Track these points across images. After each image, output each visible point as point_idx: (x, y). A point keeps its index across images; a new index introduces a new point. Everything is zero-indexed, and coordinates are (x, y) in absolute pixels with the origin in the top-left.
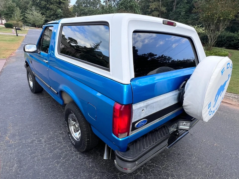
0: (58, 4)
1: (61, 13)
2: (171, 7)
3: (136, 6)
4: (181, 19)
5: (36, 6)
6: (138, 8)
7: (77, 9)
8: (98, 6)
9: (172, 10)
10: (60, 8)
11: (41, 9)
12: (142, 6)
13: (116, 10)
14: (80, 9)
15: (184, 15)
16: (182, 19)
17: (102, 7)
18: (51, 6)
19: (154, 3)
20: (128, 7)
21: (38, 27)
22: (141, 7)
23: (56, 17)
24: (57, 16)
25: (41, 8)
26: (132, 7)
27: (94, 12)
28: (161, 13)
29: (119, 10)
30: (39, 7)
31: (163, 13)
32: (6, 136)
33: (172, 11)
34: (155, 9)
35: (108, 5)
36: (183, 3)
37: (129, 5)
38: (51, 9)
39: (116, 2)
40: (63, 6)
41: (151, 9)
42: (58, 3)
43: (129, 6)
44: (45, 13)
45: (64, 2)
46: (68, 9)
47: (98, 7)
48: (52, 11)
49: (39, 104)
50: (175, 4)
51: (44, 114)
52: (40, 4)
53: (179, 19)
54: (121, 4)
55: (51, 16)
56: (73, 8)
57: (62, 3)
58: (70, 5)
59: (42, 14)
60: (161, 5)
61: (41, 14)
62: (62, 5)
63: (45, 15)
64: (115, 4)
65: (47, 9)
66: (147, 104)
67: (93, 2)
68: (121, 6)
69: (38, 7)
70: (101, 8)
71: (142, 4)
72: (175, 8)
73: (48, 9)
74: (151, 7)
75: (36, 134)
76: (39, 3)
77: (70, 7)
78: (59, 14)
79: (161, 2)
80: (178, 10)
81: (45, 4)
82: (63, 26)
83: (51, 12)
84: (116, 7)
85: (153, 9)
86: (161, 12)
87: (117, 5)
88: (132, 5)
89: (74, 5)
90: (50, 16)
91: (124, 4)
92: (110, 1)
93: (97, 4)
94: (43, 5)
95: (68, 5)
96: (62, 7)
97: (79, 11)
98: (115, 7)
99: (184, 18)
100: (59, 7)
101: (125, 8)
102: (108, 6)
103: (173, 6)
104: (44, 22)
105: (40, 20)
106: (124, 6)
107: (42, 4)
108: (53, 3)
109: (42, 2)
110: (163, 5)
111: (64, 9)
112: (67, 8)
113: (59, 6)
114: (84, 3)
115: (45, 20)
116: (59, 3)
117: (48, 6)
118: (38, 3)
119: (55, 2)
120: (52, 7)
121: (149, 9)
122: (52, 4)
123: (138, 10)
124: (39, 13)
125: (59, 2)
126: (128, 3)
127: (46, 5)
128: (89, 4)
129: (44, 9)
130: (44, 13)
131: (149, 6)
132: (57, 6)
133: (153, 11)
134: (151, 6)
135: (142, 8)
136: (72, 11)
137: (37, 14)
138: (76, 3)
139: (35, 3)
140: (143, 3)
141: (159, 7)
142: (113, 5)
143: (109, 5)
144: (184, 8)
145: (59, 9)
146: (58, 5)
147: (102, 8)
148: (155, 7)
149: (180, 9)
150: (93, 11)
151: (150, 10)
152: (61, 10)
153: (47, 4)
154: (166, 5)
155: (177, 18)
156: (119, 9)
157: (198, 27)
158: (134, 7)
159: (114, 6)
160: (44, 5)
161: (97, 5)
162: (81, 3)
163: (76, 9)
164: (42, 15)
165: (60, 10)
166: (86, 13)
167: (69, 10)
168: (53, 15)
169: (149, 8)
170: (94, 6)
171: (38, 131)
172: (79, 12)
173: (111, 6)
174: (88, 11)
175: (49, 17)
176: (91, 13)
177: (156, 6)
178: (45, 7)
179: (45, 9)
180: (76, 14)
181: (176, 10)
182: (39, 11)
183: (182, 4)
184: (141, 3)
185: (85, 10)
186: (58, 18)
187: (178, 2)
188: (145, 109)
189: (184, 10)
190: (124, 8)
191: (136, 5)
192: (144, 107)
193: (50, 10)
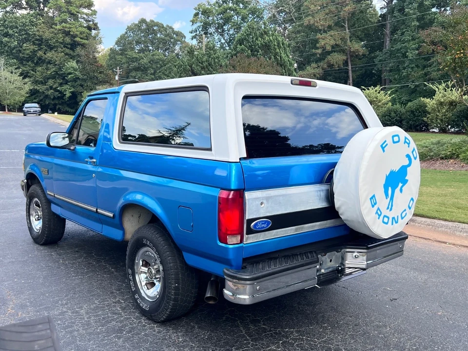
0: (67, 47)
1: (75, 70)
2: (379, 39)
3: (279, 44)
4: (410, 69)
5: (8, 55)
6: (285, 49)
7: (118, 57)
8: (177, 48)
9: (381, 47)
10: (72, 57)
11: (22, 63)
12: (297, 43)
13: (227, 57)
14: (126, 57)
15: (416, 59)
16: (412, 68)
17: (189, 50)
18: (48, 54)
19: (329, 33)
20: (257, 47)
21: (10, 110)
22: (293, 44)
23: (61, 81)
24: (64, 79)
25: (22, 61)
26: (269, 46)
27: (167, 64)
28: (351, 56)
29: (235, 57)
30: (17, 58)
31: (357, 55)
32: (8, 308)
33: (381, 50)
34: (333, 47)
35: (204, 43)
36: (409, 29)
37: (260, 42)
38: (49, 62)
39: (226, 35)
40: (83, 53)
41: (324, 48)
42: (69, 46)
43: (261, 44)
44: (32, 72)
45: (84, 44)
46: (96, 59)
47: (176, 52)
48: (50, 66)
49: (58, 261)
50: (388, 32)
51: (73, 276)
52: (20, 51)
53: (404, 68)
54: (241, 42)
55: (48, 79)
56: (110, 55)
57: (79, 44)
58: (99, 50)
59: (24, 75)
60: (350, 37)
61: (21, 74)
62: (78, 50)
63: (30, 77)
64: (223, 41)
65: (37, 62)
66: (268, 196)
67: (163, 40)
68: (238, 46)
69: (13, 59)
70: (186, 52)
71: (296, 37)
72: (388, 42)
73: (40, 61)
74: (322, 43)
75: (66, 304)
76: (17, 47)
77: (100, 54)
78: (70, 74)
79: (347, 31)
80: (398, 46)
81: (34, 49)
82: (127, 97)
83: (47, 69)
84: (228, 48)
85: (329, 48)
86: (351, 54)
87: (230, 42)
88: (269, 42)
89: (111, 49)
90: (45, 80)
91: (248, 40)
92: (209, 35)
93: (175, 44)
94: (28, 52)
95: (95, 50)
96: (79, 56)
97: (124, 63)
98: (224, 49)
99: (417, 66)
100: (70, 55)
101: (251, 51)
102: (204, 48)
103: (384, 37)
104: (28, 95)
105: (16, 90)
106: (246, 46)
107: (25, 50)
108: (55, 47)
109: (25, 45)
110: (355, 36)
111: (83, 59)
112: (91, 56)
113: (71, 52)
114: (138, 43)
115: (31, 90)
116: (71, 45)
117: (40, 53)
118: (14, 48)
119: (61, 43)
120: (52, 58)
121: (317, 48)
122: (51, 48)
123: (286, 53)
124: (15, 73)
125: (72, 42)
126: (257, 39)
127: (34, 52)
128: (153, 44)
129: (30, 63)
130: (28, 73)
131: (317, 41)
132: (66, 54)
133: (329, 53)
134: (320, 40)
135: (299, 47)
136: (104, 64)
137: (8, 75)
138: (116, 44)
139: (6, 48)
140: (298, 36)
141: (345, 43)
142: (219, 43)
143: (206, 46)
144: (413, 39)
145: (71, 60)
146: (68, 51)
147: (188, 52)
148: (332, 42)
149: (403, 43)
150: (163, 61)
151: (319, 51)
152: (75, 62)
153: (39, 50)
154: (363, 36)
155: (398, 66)
156: (235, 55)
157: (447, 86)
158: (274, 48)
159: (222, 47)
160: (31, 52)
161: (173, 45)
162: (130, 43)
163: (115, 59)
164: (23, 78)
165: (73, 64)
166: (144, 68)
167: (96, 62)
168: (53, 77)
169: (318, 45)
170: (166, 50)
171: (68, 299)
172: (125, 66)
173: (214, 47)
174: (150, 62)
175: (42, 83)
176: (159, 66)
177: (335, 40)
178: (33, 58)
179: (33, 62)
180: (118, 71)
181: (393, 48)
182: (16, 69)
183: (408, 31)
184: (294, 35)
185: (143, 59)
186: (66, 84)
187: (395, 27)
188: (265, 201)
189: (414, 46)
190: (247, 51)
191: (279, 41)
192: (263, 198)
193: (45, 65)
